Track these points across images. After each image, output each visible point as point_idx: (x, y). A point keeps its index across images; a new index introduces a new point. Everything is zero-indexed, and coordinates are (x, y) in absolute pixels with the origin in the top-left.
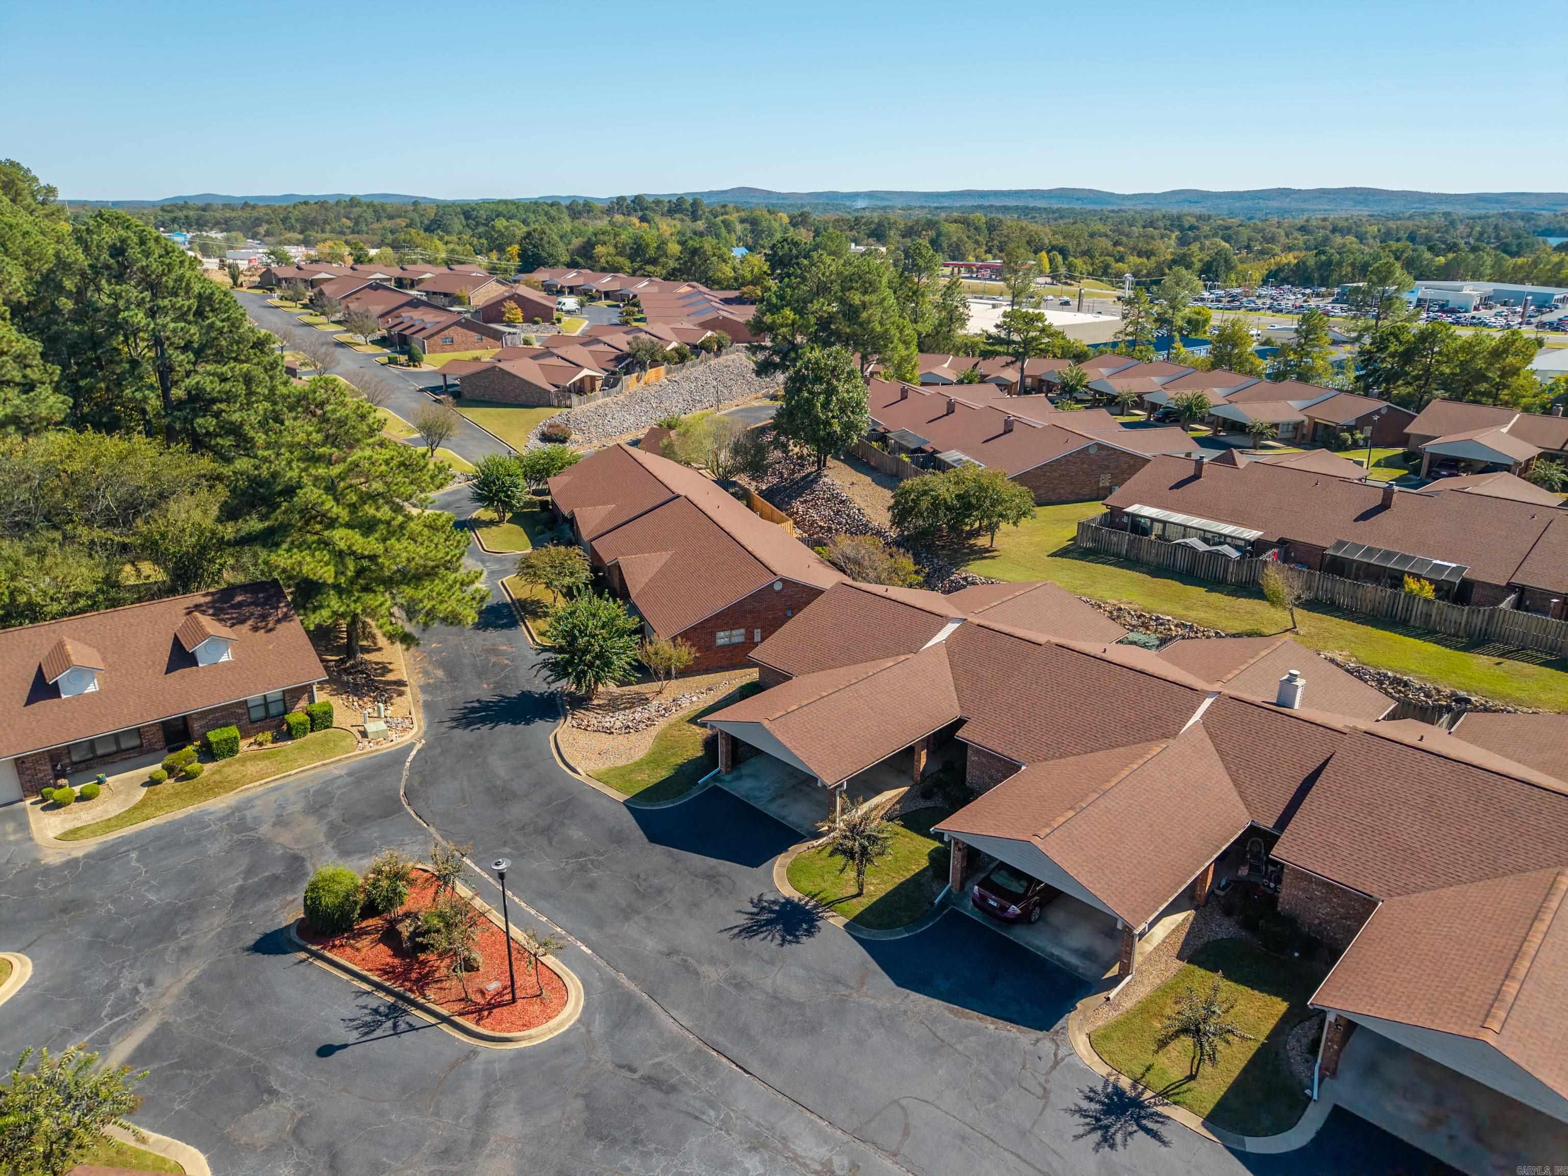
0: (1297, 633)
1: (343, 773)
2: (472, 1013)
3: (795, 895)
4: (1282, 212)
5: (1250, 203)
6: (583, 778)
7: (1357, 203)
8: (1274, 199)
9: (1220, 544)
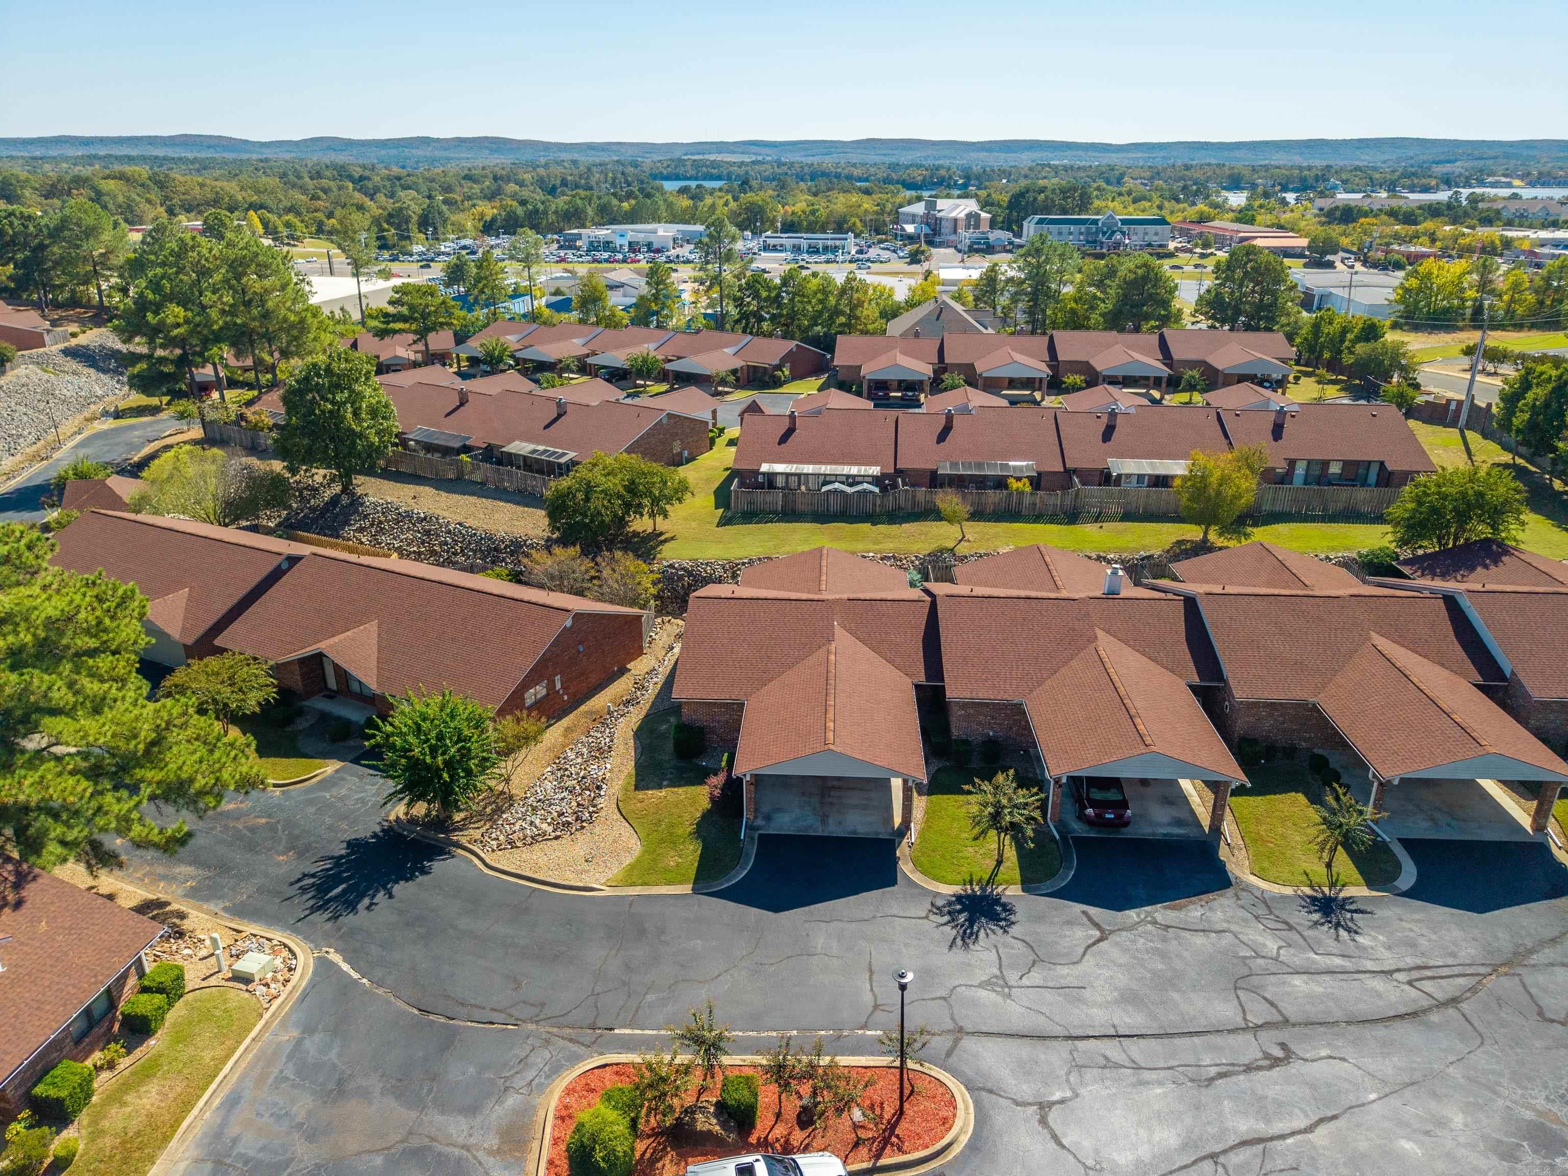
0: (969, 541)
1: (295, 1033)
2: (883, 1148)
3: (957, 889)
4: (433, 161)
5: (394, 152)
6: (608, 892)
7: (492, 151)
8: (417, 148)
9: (861, 483)
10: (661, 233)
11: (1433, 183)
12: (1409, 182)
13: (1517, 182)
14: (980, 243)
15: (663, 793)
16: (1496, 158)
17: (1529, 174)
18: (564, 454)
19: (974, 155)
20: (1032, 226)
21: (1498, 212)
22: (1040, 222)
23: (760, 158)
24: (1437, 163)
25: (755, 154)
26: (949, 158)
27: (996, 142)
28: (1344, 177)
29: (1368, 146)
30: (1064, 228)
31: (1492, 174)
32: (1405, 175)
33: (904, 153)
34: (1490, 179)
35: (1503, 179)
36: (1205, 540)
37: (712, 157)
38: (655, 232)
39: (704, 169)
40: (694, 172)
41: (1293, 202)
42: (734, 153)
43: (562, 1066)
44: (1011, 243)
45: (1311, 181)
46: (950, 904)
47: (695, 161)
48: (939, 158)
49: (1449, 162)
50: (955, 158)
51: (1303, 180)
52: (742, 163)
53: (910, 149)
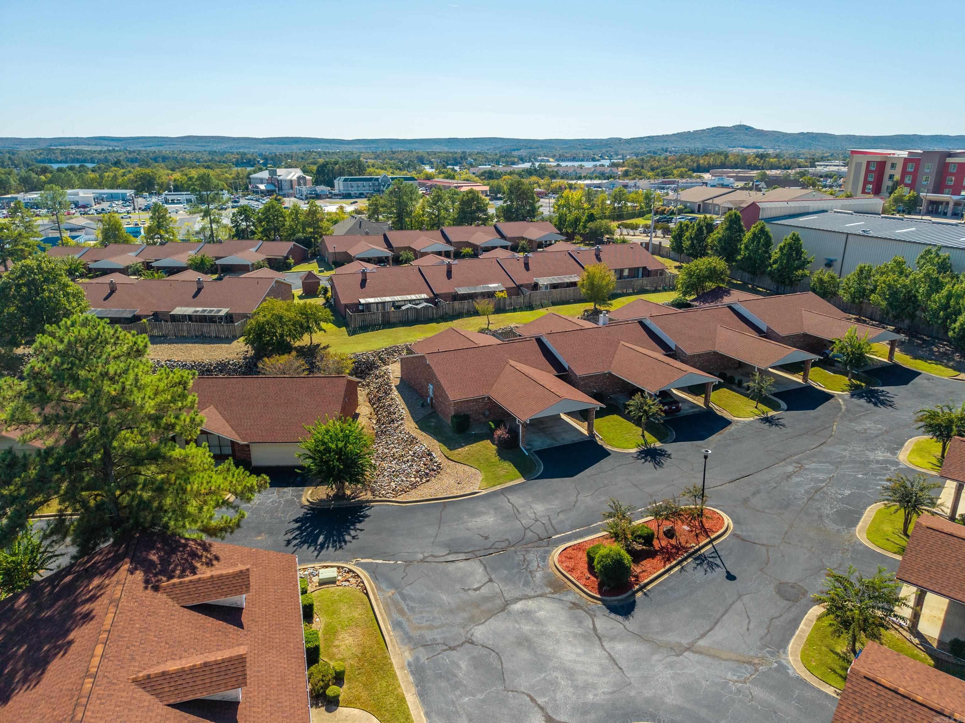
0: (493, 324)
1: (393, 591)
6: (485, 492)
9: (421, 303)
10: (81, 195)
11: (516, 160)
12: (505, 160)
13: (551, 160)
14: (312, 194)
15: (467, 448)
16: (537, 148)
17: (555, 155)
18: (219, 311)
19: (263, 146)
20: (341, 183)
21: (557, 172)
22: (346, 180)
23: (111, 148)
24: (514, 150)
25: (106, 146)
26: (246, 148)
27: (274, 138)
28: (474, 157)
29: (478, 142)
30: (360, 183)
31: (539, 156)
32: (501, 156)
33: (215, 145)
34: (539, 158)
35: (545, 158)
36: (596, 309)
37: (73, 147)
38: (77, 194)
39: (71, 155)
40: (63, 158)
41: (459, 170)
42: (89, 145)
43: (545, 556)
44: (330, 193)
45: (459, 160)
46: (639, 455)
47: (62, 150)
48: (239, 148)
49: (517, 150)
50: (250, 148)
51: (455, 159)
52: (101, 151)
53: (219, 142)
